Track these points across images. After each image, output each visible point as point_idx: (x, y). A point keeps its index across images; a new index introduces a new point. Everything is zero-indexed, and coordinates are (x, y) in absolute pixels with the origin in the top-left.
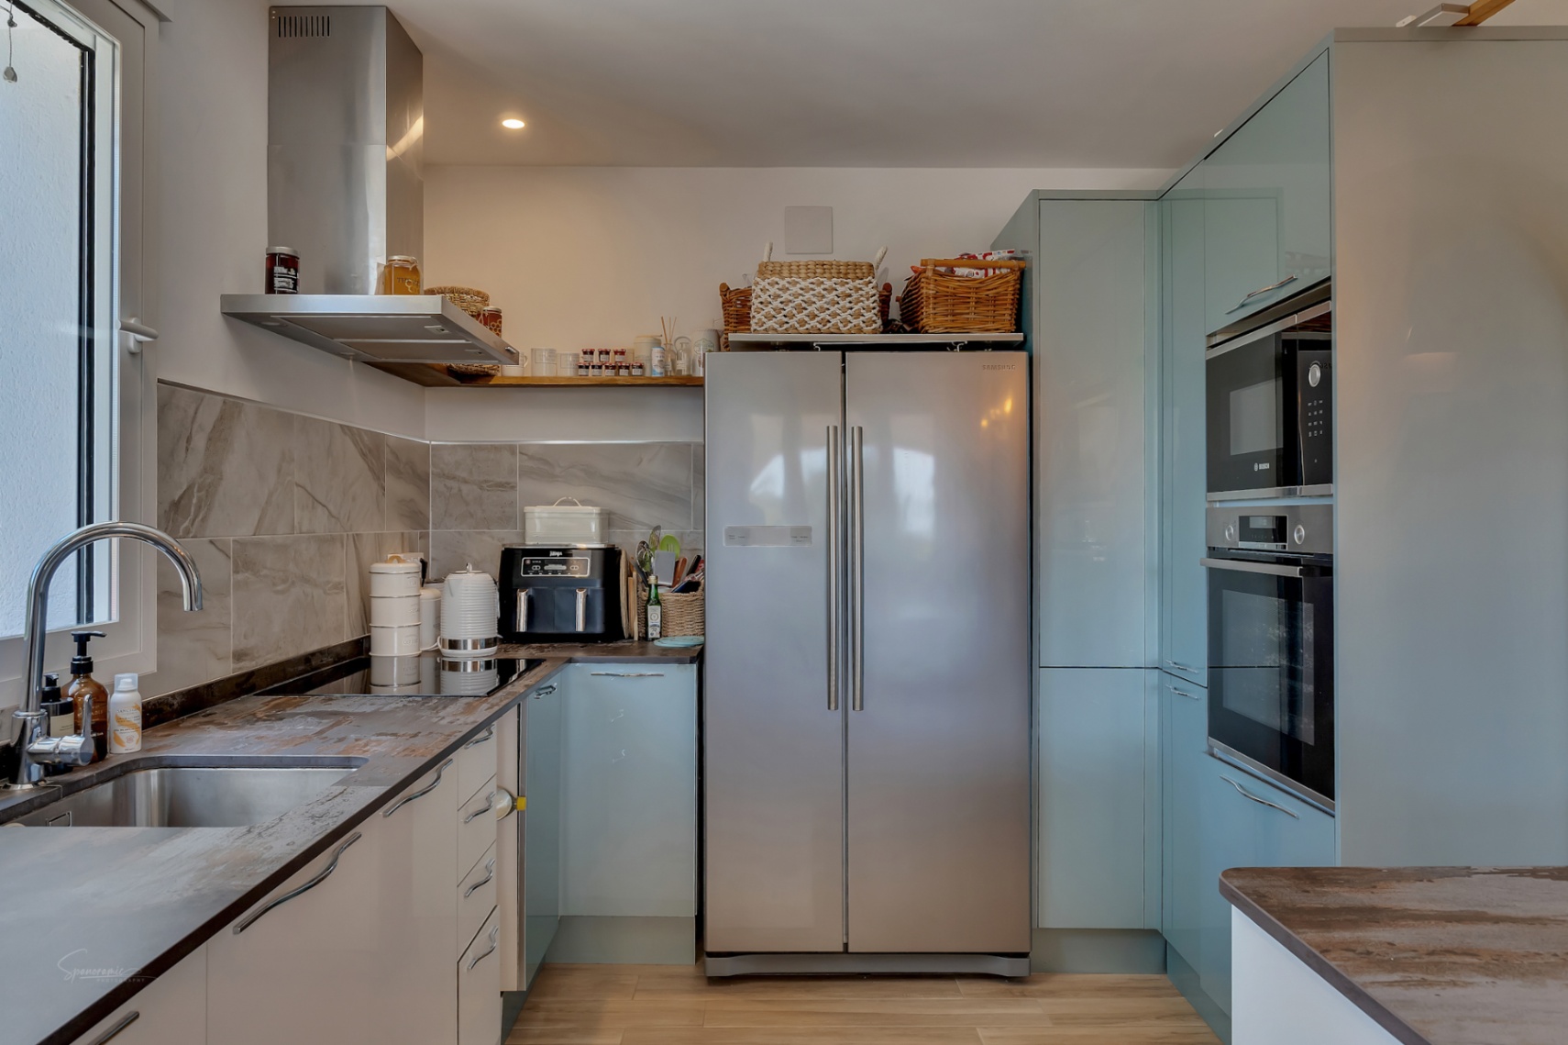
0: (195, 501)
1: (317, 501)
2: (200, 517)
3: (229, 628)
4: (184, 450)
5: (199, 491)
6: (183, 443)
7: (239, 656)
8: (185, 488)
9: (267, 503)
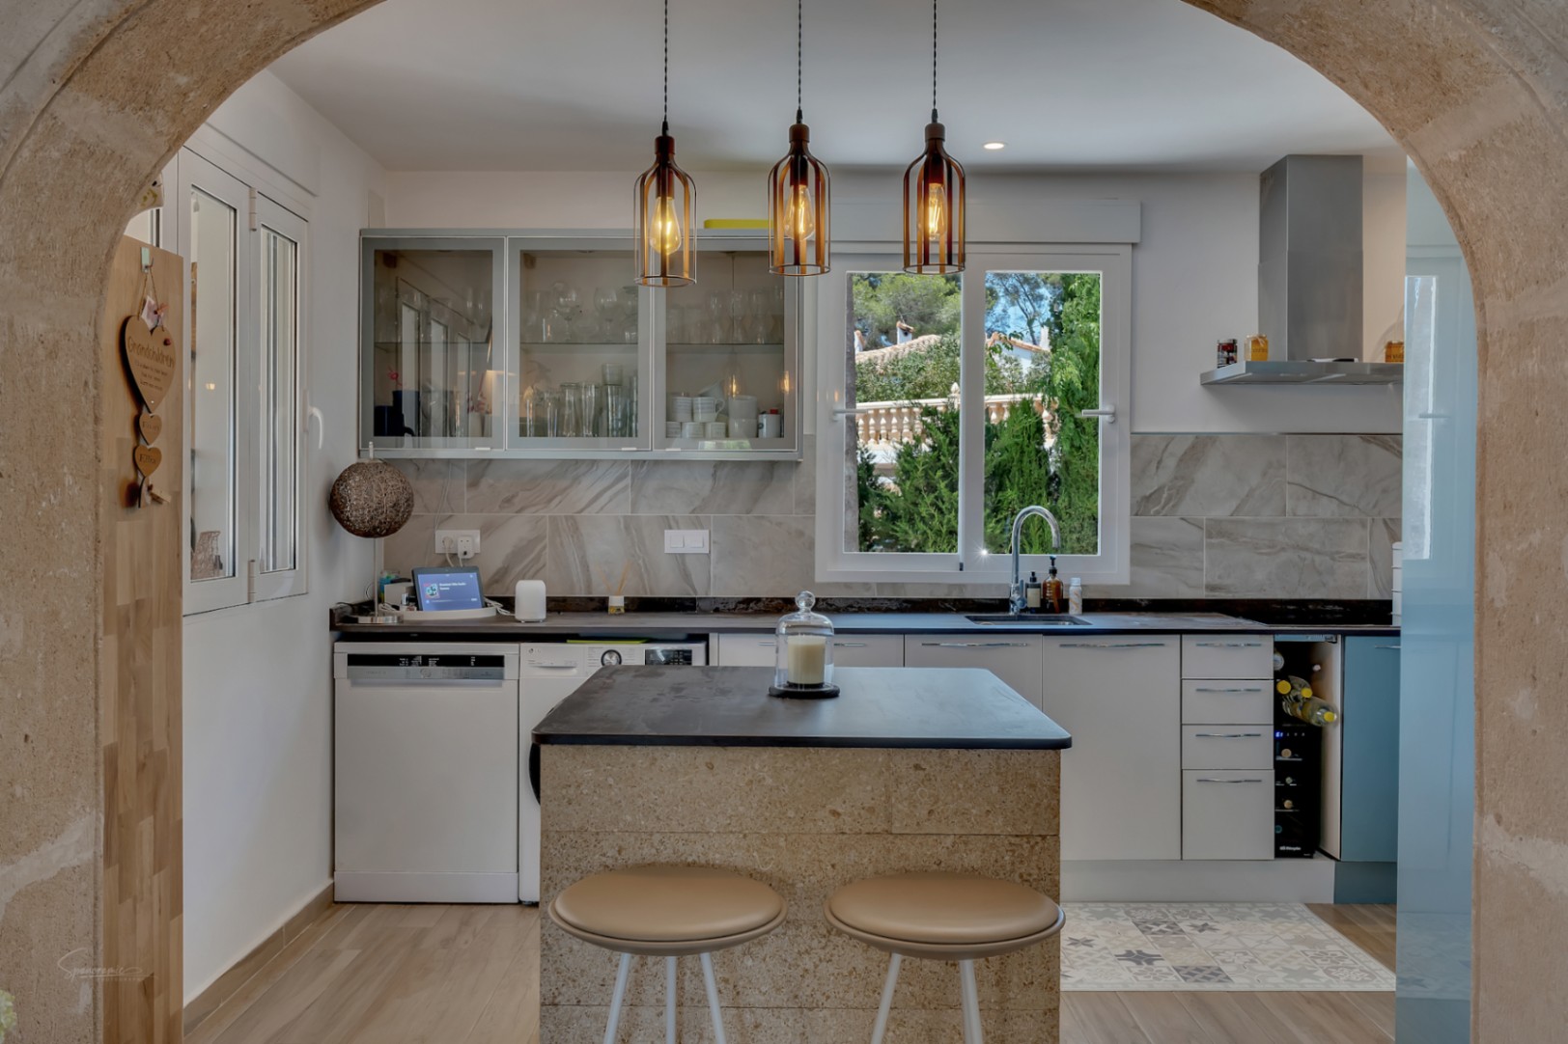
0: (1165, 496)
1: (1318, 493)
2: (1171, 504)
3: (1202, 570)
4: (1155, 468)
5: (1169, 490)
6: (1154, 465)
7: (1211, 588)
8: (1155, 488)
9: (1247, 496)
